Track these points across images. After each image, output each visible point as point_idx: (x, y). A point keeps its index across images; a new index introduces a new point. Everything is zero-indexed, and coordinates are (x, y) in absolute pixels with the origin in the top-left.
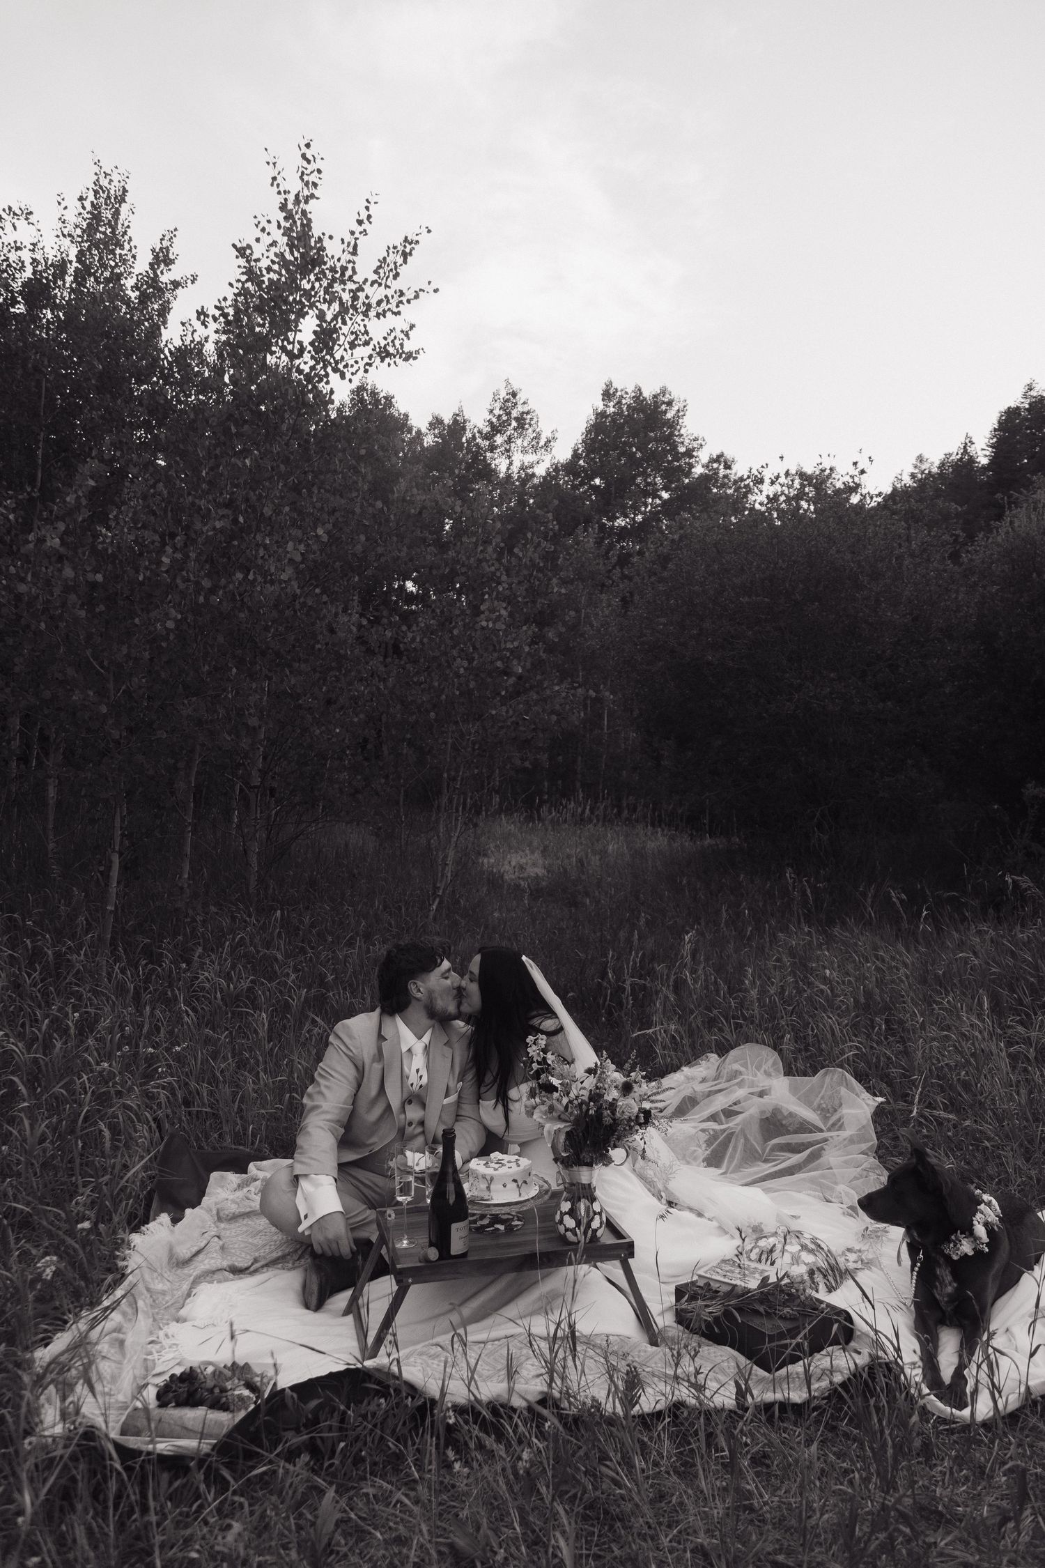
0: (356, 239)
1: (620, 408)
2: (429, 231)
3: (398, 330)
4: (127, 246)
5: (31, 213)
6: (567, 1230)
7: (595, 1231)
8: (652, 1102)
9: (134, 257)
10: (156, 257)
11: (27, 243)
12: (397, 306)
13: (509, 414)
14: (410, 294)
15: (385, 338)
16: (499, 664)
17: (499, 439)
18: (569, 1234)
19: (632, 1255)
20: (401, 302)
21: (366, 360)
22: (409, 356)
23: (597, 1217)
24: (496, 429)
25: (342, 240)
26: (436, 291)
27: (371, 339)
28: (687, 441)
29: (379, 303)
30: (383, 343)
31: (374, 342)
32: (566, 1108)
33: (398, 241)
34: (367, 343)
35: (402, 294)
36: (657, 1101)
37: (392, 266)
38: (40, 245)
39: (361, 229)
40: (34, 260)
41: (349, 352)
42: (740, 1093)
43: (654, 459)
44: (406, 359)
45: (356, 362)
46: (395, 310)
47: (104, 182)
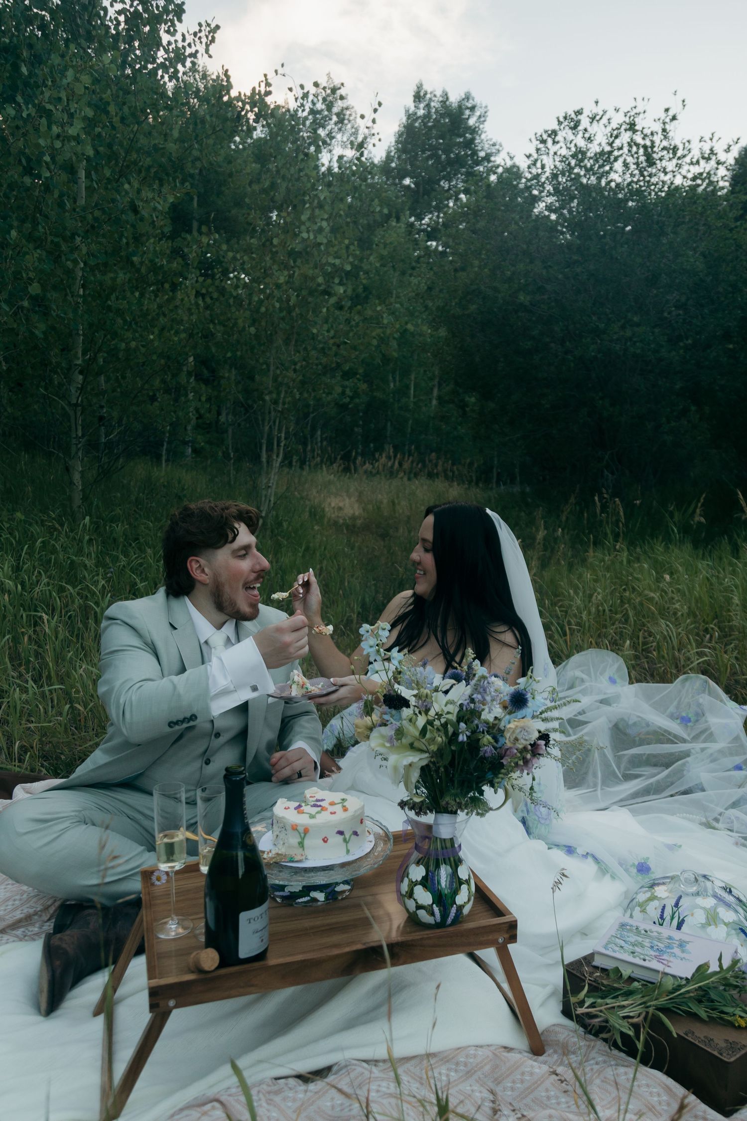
6: (419, 907)
7: (460, 908)
8: (545, 720)
18: (422, 913)
19: (513, 938)
23: (464, 887)
32: (423, 732)
36: (552, 719)
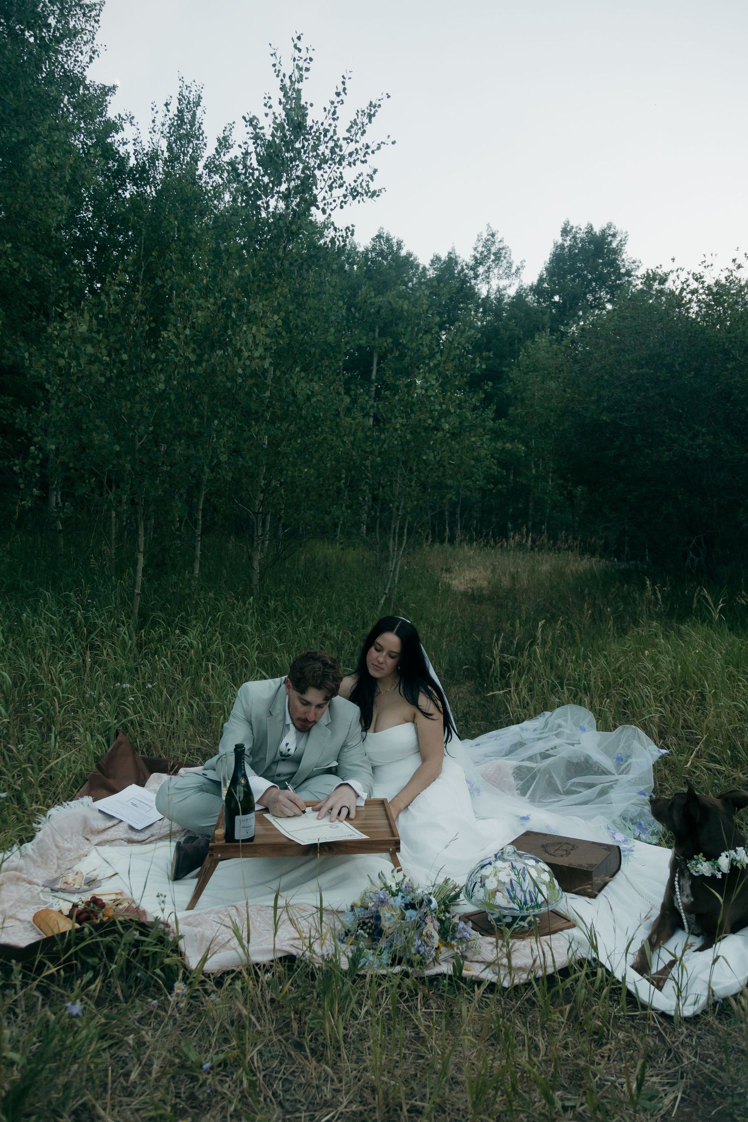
0: (335, 107)
1: (575, 241)
2: (389, 97)
3: (365, 174)
4: (201, 138)
5: (133, 118)
9: (205, 145)
10: (220, 143)
11: (130, 139)
12: (364, 156)
13: (489, 250)
14: (373, 147)
15: (355, 181)
16: (429, 421)
17: (481, 270)
20: (367, 153)
21: (342, 199)
22: (374, 194)
24: (478, 262)
25: (325, 109)
26: (393, 143)
27: (344, 182)
28: (627, 264)
29: (351, 154)
30: (353, 184)
31: (347, 184)
33: (364, 106)
34: (341, 186)
35: (368, 147)
37: (360, 125)
38: (139, 140)
39: (339, 99)
40: (136, 151)
41: (329, 193)
42: (557, 741)
43: (601, 280)
44: (372, 196)
45: (334, 201)
46: (363, 159)
47: (185, 93)
